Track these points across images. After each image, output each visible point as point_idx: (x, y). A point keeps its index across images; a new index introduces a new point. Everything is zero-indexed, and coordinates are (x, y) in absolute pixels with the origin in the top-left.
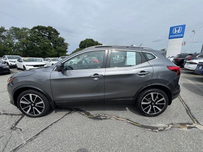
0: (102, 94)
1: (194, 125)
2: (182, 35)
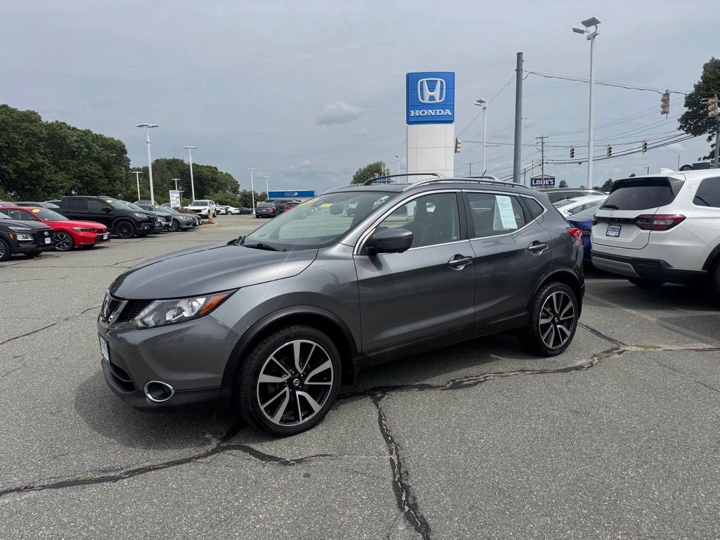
0: (471, 310)
1: (622, 348)
2: (450, 114)
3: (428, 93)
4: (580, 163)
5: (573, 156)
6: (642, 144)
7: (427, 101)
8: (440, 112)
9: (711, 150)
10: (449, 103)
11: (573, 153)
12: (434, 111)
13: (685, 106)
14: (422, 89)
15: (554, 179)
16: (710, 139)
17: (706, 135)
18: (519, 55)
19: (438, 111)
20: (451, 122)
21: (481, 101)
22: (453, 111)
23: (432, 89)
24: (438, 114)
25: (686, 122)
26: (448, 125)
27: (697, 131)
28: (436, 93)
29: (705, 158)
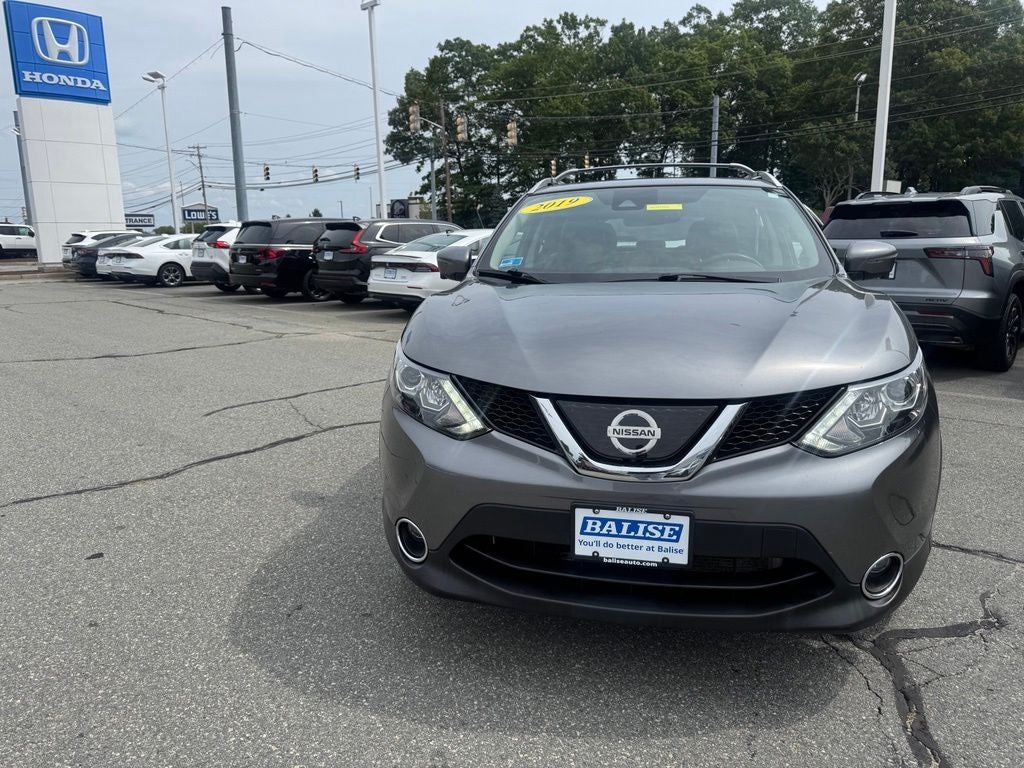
2: (102, 88)
3: (55, 47)
4: (262, 190)
5: (268, 178)
6: (353, 168)
7: (54, 58)
8: (84, 82)
9: (422, 183)
10: (97, 68)
11: (268, 174)
12: (72, 78)
13: (390, 124)
14: (41, 35)
15: (216, 211)
16: (419, 169)
17: (414, 164)
18: (226, 11)
19: (79, 79)
20: (106, 102)
21: (156, 75)
22: (106, 83)
23: (63, 38)
24: (80, 84)
25: (392, 145)
26: (101, 107)
27: (405, 158)
28: (72, 47)
29: (416, 193)
